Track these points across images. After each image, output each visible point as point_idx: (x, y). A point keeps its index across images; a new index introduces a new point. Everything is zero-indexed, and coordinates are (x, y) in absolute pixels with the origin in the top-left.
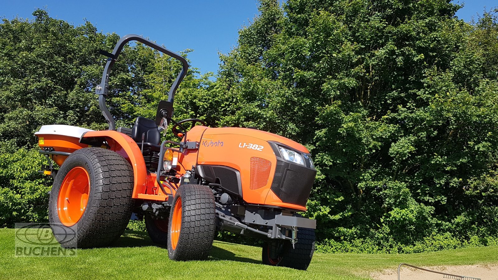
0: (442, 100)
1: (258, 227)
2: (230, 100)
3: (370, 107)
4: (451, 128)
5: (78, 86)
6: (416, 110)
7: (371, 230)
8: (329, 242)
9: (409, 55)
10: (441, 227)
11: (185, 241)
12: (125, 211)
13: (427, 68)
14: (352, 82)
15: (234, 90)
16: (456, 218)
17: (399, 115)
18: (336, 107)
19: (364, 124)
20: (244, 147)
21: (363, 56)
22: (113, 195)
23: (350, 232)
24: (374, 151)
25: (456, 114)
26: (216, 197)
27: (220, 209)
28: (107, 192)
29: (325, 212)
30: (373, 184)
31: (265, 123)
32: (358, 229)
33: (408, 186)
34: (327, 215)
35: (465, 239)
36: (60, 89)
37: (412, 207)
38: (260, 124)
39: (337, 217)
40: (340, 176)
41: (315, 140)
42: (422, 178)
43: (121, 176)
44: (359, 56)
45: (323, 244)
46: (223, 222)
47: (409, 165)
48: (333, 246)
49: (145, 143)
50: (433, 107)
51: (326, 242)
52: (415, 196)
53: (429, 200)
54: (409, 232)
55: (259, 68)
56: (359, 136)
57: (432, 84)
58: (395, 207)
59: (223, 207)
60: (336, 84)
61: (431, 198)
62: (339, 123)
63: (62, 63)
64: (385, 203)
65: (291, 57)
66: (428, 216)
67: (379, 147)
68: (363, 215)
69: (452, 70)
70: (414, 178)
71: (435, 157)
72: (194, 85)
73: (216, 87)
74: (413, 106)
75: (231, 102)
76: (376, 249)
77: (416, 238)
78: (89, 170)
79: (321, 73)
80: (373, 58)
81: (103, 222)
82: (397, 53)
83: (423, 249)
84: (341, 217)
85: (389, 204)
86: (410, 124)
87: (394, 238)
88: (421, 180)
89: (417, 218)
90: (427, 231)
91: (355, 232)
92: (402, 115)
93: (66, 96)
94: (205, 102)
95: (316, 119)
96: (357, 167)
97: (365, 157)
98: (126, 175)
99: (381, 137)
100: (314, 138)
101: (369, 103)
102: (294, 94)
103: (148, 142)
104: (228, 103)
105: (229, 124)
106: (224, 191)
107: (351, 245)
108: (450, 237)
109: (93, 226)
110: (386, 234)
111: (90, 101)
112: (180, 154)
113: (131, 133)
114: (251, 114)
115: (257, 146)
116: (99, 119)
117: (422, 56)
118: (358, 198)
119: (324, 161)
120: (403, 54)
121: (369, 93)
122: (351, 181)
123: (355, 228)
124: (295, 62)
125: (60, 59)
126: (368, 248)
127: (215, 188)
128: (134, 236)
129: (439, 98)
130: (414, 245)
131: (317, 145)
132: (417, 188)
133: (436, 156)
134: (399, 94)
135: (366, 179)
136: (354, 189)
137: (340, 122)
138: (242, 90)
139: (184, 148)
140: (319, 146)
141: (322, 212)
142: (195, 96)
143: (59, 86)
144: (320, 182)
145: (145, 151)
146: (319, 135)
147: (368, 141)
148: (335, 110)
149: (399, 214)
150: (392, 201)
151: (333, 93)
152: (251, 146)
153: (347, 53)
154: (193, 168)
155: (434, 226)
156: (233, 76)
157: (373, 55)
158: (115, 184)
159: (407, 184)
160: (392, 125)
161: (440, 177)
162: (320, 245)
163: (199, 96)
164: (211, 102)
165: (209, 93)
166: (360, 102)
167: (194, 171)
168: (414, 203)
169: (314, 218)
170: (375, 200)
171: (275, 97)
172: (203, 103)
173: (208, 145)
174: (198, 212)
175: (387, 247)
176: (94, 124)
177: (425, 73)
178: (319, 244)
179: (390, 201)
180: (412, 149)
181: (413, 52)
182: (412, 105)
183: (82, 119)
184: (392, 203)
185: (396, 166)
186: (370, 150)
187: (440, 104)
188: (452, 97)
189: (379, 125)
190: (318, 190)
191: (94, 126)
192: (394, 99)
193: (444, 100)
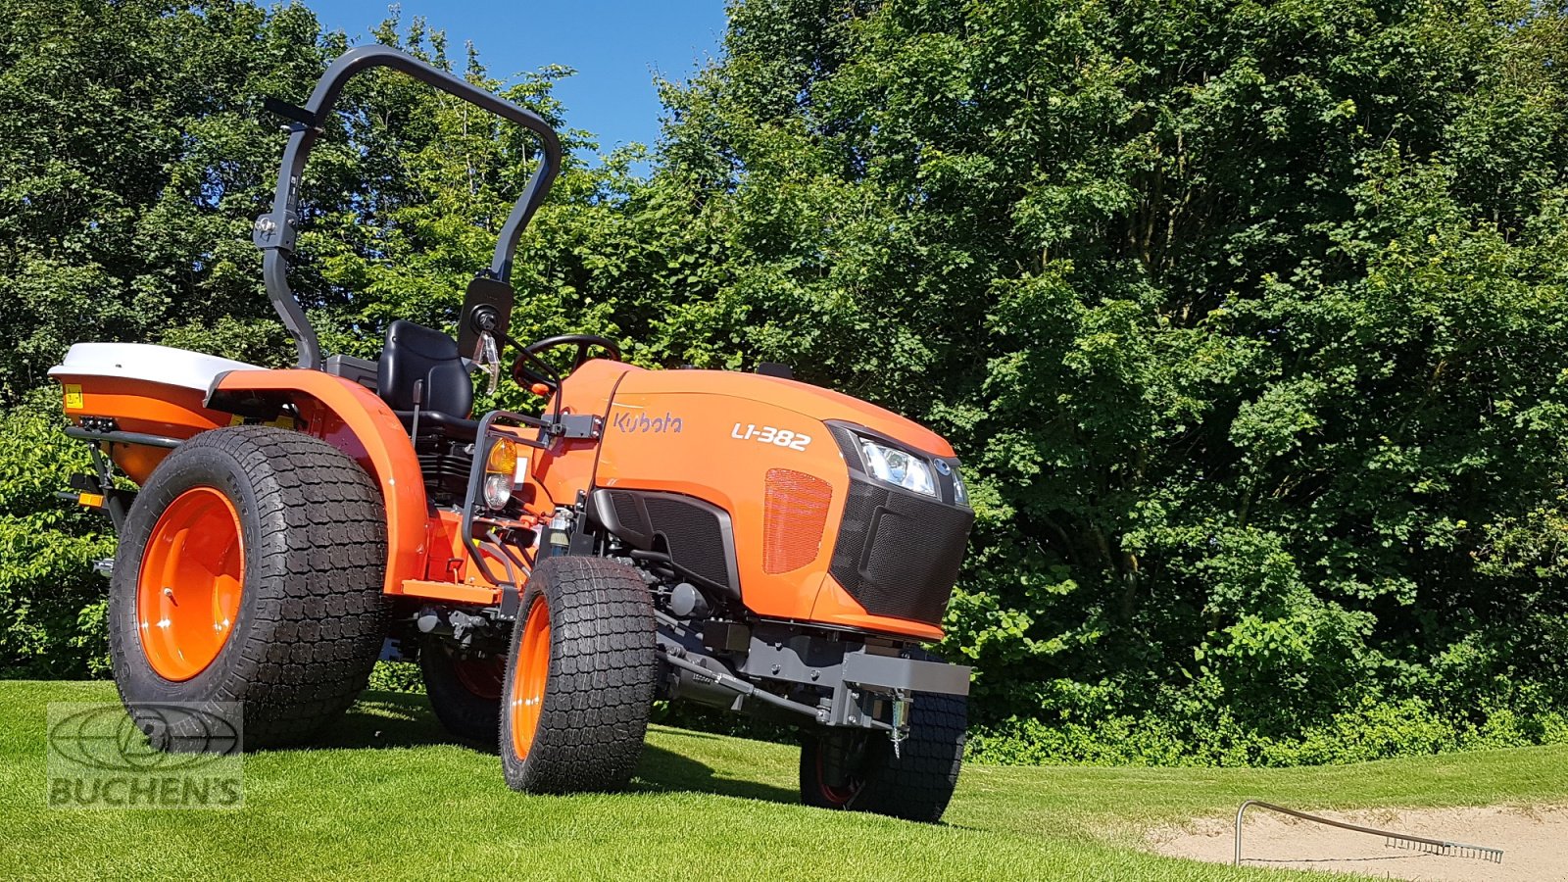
0: (1410, 261)
1: (787, 689)
2: (699, 249)
3: (1170, 279)
4: (1438, 353)
5: (173, 192)
6: (1323, 292)
7: (1163, 688)
8: (1022, 725)
9: (1305, 101)
10: (1395, 681)
11: (557, 735)
12: (362, 635)
13: (1368, 147)
14: (1113, 196)
15: (715, 214)
16: (1447, 650)
17: (1267, 307)
18: (1055, 280)
19: (1150, 337)
20: (747, 437)
21: (1152, 104)
22: (322, 584)
23: (1092, 694)
24: (1181, 428)
25: (1456, 307)
26: (655, 596)
27: (668, 631)
28: (303, 573)
29: (1014, 631)
30: (1171, 536)
31: (817, 333)
32: (1118, 684)
33: (1288, 545)
34: (1021, 639)
35: (1471, 719)
36: (111, 200)
37: (1303, 615)
38: (802, 335)
39: (1054, 646)
40: (1063, 511)
41: (986, 389)
42: (1333, 519)
43: (343, 522)
44: (1140, 103)
45: (1002, 735)
46: (678, 675)
47: (1295, 473)
48: (1036, 741)
49: (423, 413)
50: (1379, 284)
51: (1013, 725)
52: (1312, 577)
53: (1357, 591)
54: (1288, 696)
55: (800, 138)
56: (1132, 380)
57: (1380, 205)
58: (1247, 614)
59: (680, 626)
60: (1062, 202)
61: (1364, 586)
62: (1065, 333)
63: (116, 108)
64: (1213, 601)
65: (910, 103)
66: (1354, 642)
67: (1196, 415)
68: (1137, 637)
69: (1451, 156)
70: (1308, 517)
71: (1382, 448)
72: (577, 191)
73: (653, 202)
74: (1314, 277)
75: (703, 255)
76: (1175, 750)
77: (1309, 717)
78: (238, 499)
79: (1011, 161)
80: (1186, 110)
81: (291, 669)
82: (1265, 96)
83: (1332, 753)
84: (1066, 647)
85: (1227, 602)
86: (1301, 337)
87: (1233, 715)
88: (1329, 526)
89: (1318, 649)
90: (1347, 694)
91: (1109, 693)
92: (1276, 306)
93: (130, 225)
94: (612, 254)
95: (989, 317)
96: (1123, 480)
97: (1151, 446)
98: (361, 518)
99: (1207, 382)
100: (985, 386)
101: (1167, 263)
102: (917, 234)
103: (433, 409)
104: (691, 259)
105: (695, 331)
106: (679, 578)
107: (1092, 738)
108: (1421, 713)
109: (258, 681)
110: (1211, 700)
111: (213, 242)
112: (540, 452)
113: (375, 377)
114: (769, 299)
115: (791, 435)
116: (243, 305)
117: (1350, 106)
118: (1126, 583)
119: (1012, 462)
120: (1286, 98)
121: (1170, 231)
122: (1099, 525)
123: (1110, 681)
124: (924, 122)
125: (106, 96)
126: (1148, 746)
127: (653, 566)
128: (383, 709)
129: (1402, 253)
130: (1303, 740)
131: (993, 409)
132: (1319, 550)
133: (1384, 444)
134: (1269, 234)
135: (1147, 521)
136: (1111, 555)
137: (1067, 332)
138: (742, 217)
139: (552, 436)
140: (999, 410)
141: (1004, 629)
142: (581, 235)
143: (108, 188)
144: (999, 530)
145: (425, 438)
146: (999, 373)
147: (1162, 397)
148: (1052, 291)
149: (1259, 637)
150: (1235, 593)
151: (1049, 232)
152: (771, 436)
153: (1098, 95)
154: (581, 498)
155: (1372, 677)
156: (710, 165)
157: (1188, 101)
158: (325, 547)
159: (1285, 539)
160: (1243, 338)
161: (1392, 517)
162: (992, 736)
163: (595, 236)
164: (635, 257)
165: (629, 225)
166: (1137, 261)
167: (582, 510)
168: (1307, 601)
169: (978, 648)
170: (1180, 590)
171: (852, 243)
172: (606, 261)
173: (631, 425)
174: (602, 643)
175: (1212, 746)
176: (227, 325)
177: (1359, 164)
178: (989, 735)
179: (1230, 595)
180: (1307, 423)
181: (1321, 92)
182: (1310, 273)
183: (185, 304)
184: (1235, 598)
185: (1252, 478)
186: (1168, 424)
187: (1402, 272)
188: (1443, 249)
189: (1199, 342)
190: (993, 558)
191: (229, 329)
192: (1251, 253)
193: (1417, 259)
